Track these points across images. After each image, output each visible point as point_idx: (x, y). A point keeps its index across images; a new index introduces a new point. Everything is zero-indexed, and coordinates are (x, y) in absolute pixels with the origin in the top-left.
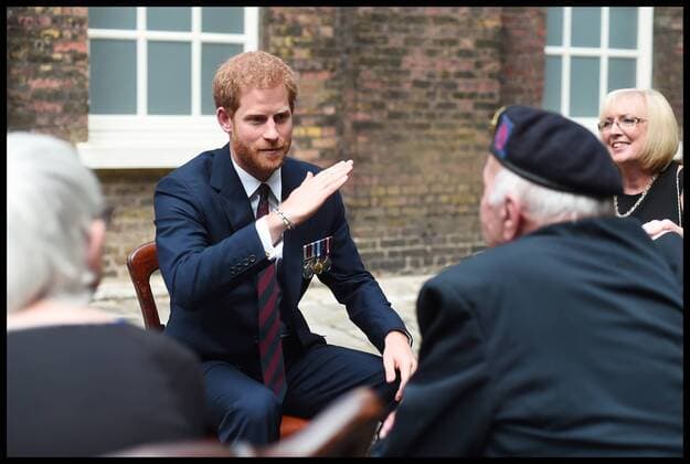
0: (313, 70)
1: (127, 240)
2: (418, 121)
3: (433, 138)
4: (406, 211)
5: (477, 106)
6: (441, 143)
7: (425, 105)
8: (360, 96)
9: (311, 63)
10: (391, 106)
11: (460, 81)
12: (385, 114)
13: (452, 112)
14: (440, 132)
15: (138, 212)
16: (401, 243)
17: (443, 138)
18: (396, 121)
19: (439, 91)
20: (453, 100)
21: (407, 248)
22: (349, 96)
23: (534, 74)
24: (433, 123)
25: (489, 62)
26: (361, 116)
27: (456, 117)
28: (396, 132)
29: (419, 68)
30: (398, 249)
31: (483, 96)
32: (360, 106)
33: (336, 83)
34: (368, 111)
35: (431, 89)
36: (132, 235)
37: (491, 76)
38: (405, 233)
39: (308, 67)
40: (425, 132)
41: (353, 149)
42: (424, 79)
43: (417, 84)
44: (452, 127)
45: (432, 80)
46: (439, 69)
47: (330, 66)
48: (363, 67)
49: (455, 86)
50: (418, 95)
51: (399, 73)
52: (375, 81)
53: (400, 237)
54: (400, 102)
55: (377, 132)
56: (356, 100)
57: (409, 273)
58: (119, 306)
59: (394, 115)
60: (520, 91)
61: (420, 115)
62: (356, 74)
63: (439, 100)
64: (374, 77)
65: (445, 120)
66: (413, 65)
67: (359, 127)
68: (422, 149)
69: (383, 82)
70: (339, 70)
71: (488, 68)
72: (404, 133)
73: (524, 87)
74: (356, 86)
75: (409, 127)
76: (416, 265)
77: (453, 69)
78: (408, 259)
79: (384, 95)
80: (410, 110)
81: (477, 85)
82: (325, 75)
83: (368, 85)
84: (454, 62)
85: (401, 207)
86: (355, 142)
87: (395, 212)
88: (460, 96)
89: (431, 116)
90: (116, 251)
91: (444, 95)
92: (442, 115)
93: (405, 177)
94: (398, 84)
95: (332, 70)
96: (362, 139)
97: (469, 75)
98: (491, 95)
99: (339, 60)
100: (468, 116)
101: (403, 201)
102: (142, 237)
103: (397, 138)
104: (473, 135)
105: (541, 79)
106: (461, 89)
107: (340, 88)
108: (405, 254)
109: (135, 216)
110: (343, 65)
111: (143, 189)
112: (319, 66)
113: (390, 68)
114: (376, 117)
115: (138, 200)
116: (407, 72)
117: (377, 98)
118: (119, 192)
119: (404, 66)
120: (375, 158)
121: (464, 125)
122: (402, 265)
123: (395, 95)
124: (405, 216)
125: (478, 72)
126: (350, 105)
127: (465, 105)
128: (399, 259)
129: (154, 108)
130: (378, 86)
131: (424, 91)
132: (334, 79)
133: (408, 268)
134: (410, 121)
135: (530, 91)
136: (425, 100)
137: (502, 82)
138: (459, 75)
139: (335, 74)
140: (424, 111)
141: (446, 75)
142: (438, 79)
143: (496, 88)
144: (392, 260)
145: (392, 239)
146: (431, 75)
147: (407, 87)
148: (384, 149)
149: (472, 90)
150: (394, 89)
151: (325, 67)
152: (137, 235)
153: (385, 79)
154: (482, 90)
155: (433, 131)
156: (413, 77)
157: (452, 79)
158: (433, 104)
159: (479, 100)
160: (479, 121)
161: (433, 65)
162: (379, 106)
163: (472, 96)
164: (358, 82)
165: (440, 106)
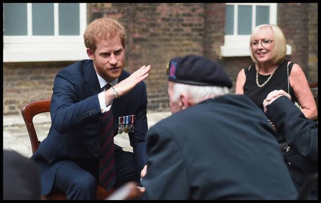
0: (113, 13)
1: (24, 97)
2: (165, 37)
3: (172, 45)
4: (159, 81)
5: (193, 30)
6: (176, 48)
7: (168, 30)
8: (136, 26)
9: (112, 10)
10: (151, 30)
11: (184, 18)
12: (149, 34)
13: (181, 33)
14: (175, 43)
15: (29, 83)
16: (157, 96)
17: (177, 46)
18: (153, 38)
19: (175, 23)
20: (181, 27)
21: (160, 99)
22: (131, 25)
23: (220, 14)
24: (172, 38)
25: (198, 9)
26: (137, 35)
27: (183, 35)
28: (154, 43)
29: (165, 12)
30: (156, 99)
31: (196, 25)
32: (136, 30)
33: (125, 19)
34: (141, 33)
35: (171, 22)
36: (26, 94)
37: (200, 15)
38: (159, 91)
39: (111, 12)
40: (169, 43)
41: (133, 51)
42: (167, 17)
43: (164, 19)
44: (181, 40)
45: (171, 18)
46: (174, 12)
47: (122, 11)
48: (138, 12)
49: (182, 20)
50: (164, 25)
51: (155, 14)
52: (144, 18)
53: (156, 94)
54: (156, 28)
55: (145, 43)
56: (134, 28)
57: (161, 111)
58: (20, 129)
59: (153, 35)
60: (214, 23)
61: (165, 34)
62: (134, 15)
63: (175, 27)
64: (143, 16)
65: (178, 37)
66: (162, 10)
67: (136, 41)
68: (166, 51)
69: (147, 19)
70: (126, 13)
71: (198, 11)
72: (158, 43)
73: (216, 21)
74: (134, 21)
75: (160, 40)
76: (164, 107)
77: (181, 12)
78: (161, 104)
79: (148, 25)
80: (160, 32)
81: (193, 20)
82: (119, 16)
83: (140, 20)
84: (182, 9)
85: (157, 79)
86: (134, 48)
87: (154, 82)
88: (185, 25)
89: (171, 35)
90: (18, 102)
91: (177, 25)
92: (176, 35)
93: (158, 65)
94: (155, 20)
95: (123, 13)
96: (137, 47)
97: (189, 15)
98: (200, 25)
99: (126, 8)
100: (188, 35)
101: (158, 76)
102: (31, 95)
103: (154, 46)
104: (191, 44)
105: (224, 17)
106: (185, 22)
107: (127, 22)
108: (159, 101)
109: (27, 85)
110: (128, 10)
111: (31, 72)
112: (116, 11)
113: (151, 12)
114: (144, 36)
115: (29, 77)
116: (159, 14)
117: (145, 26)
118: (19, 73)
119: (158, 11)
120: (144, 55)
121: (187, 39)
122: (158, 107)
123: (153, 25)
124: (159, 83)
125: (194, 14)
126: (132, 30)
127: (188, 30)
128: (156, 104)
129: (36, 33)
130: (145, 21)
131: (167, 23)
132: (124, 17)
133: (160, 108)
134: (161, 37)
135: (219, 23)
136: (168, 27)
137: (205, 18)
138: (184, 15)
139: (124, 15)
140: (168, 33)
141: (178, 15)
142: (174, 17)
143: (202, 21)
144: (152, 105)
145: (153, 94)
146: (171, 15)
147: (159, 21)
148: (148, 51)
149: (190, 22)
150: (153, 22)
151: (119, 12)
152: (29, 95)
153: (149, 17)
154: (196, 22)
155: (172, 42)
156: (162, 16)
157: (181, 17)
158: (172, 29)
159: (194, 27)
160: (194, 37)
161: (172, 10)
162: (145, 31)
163: (191, 25)
164: (136, 19)
165: (175, 30)
